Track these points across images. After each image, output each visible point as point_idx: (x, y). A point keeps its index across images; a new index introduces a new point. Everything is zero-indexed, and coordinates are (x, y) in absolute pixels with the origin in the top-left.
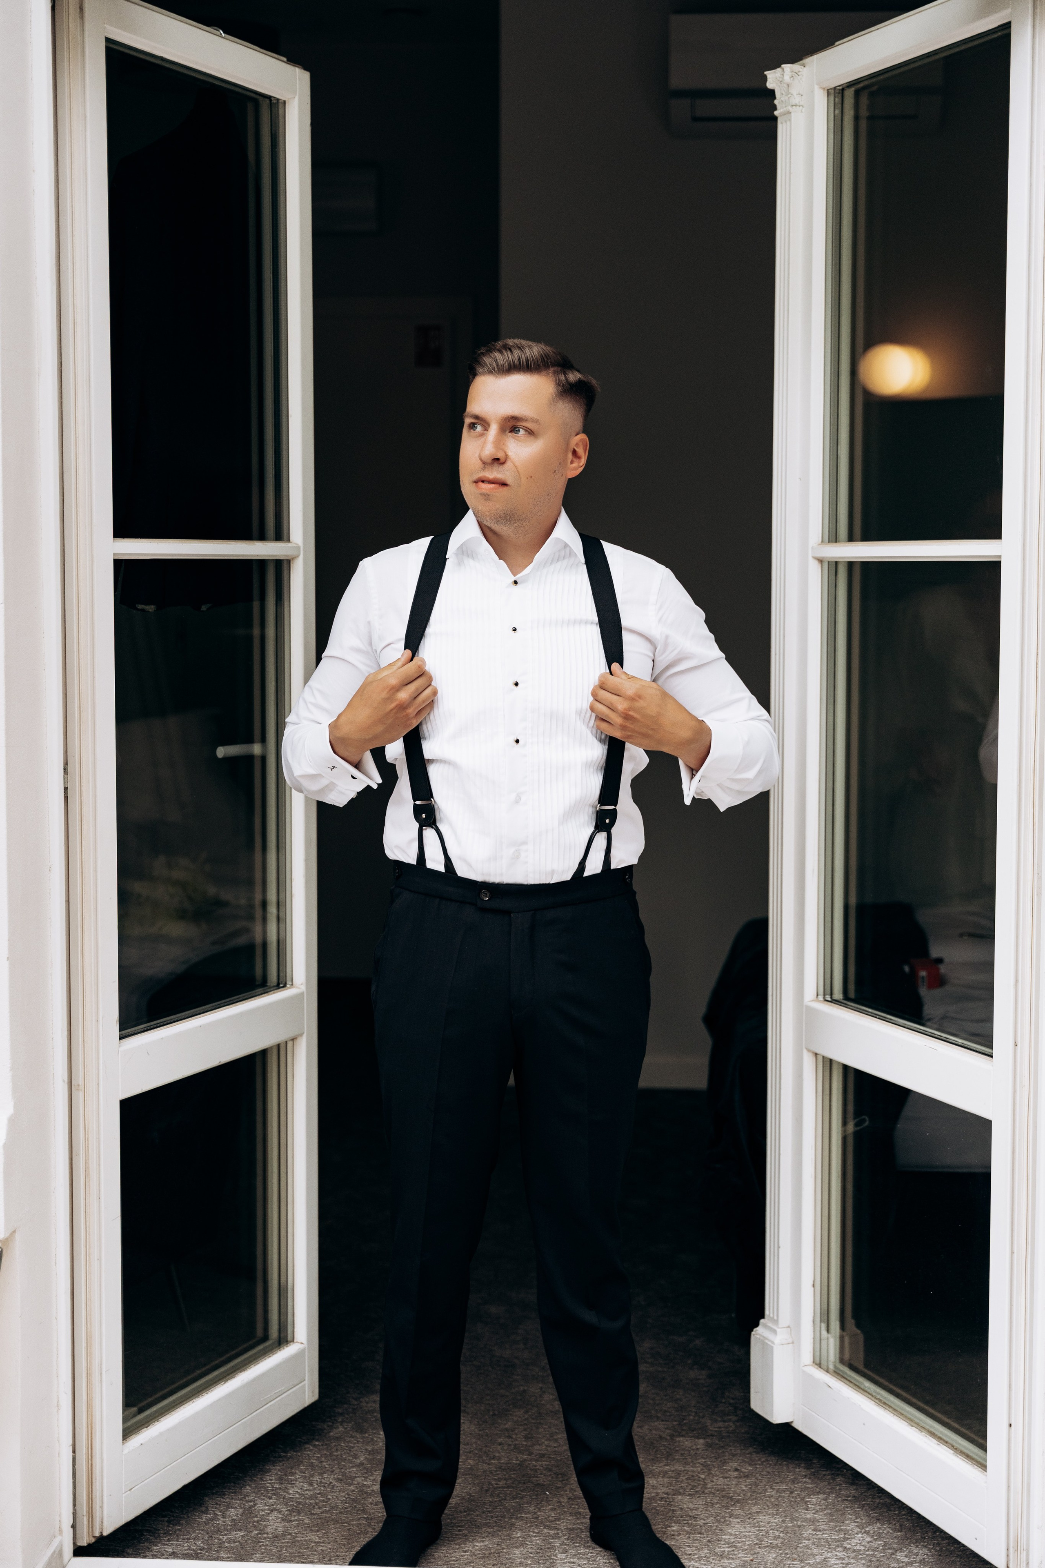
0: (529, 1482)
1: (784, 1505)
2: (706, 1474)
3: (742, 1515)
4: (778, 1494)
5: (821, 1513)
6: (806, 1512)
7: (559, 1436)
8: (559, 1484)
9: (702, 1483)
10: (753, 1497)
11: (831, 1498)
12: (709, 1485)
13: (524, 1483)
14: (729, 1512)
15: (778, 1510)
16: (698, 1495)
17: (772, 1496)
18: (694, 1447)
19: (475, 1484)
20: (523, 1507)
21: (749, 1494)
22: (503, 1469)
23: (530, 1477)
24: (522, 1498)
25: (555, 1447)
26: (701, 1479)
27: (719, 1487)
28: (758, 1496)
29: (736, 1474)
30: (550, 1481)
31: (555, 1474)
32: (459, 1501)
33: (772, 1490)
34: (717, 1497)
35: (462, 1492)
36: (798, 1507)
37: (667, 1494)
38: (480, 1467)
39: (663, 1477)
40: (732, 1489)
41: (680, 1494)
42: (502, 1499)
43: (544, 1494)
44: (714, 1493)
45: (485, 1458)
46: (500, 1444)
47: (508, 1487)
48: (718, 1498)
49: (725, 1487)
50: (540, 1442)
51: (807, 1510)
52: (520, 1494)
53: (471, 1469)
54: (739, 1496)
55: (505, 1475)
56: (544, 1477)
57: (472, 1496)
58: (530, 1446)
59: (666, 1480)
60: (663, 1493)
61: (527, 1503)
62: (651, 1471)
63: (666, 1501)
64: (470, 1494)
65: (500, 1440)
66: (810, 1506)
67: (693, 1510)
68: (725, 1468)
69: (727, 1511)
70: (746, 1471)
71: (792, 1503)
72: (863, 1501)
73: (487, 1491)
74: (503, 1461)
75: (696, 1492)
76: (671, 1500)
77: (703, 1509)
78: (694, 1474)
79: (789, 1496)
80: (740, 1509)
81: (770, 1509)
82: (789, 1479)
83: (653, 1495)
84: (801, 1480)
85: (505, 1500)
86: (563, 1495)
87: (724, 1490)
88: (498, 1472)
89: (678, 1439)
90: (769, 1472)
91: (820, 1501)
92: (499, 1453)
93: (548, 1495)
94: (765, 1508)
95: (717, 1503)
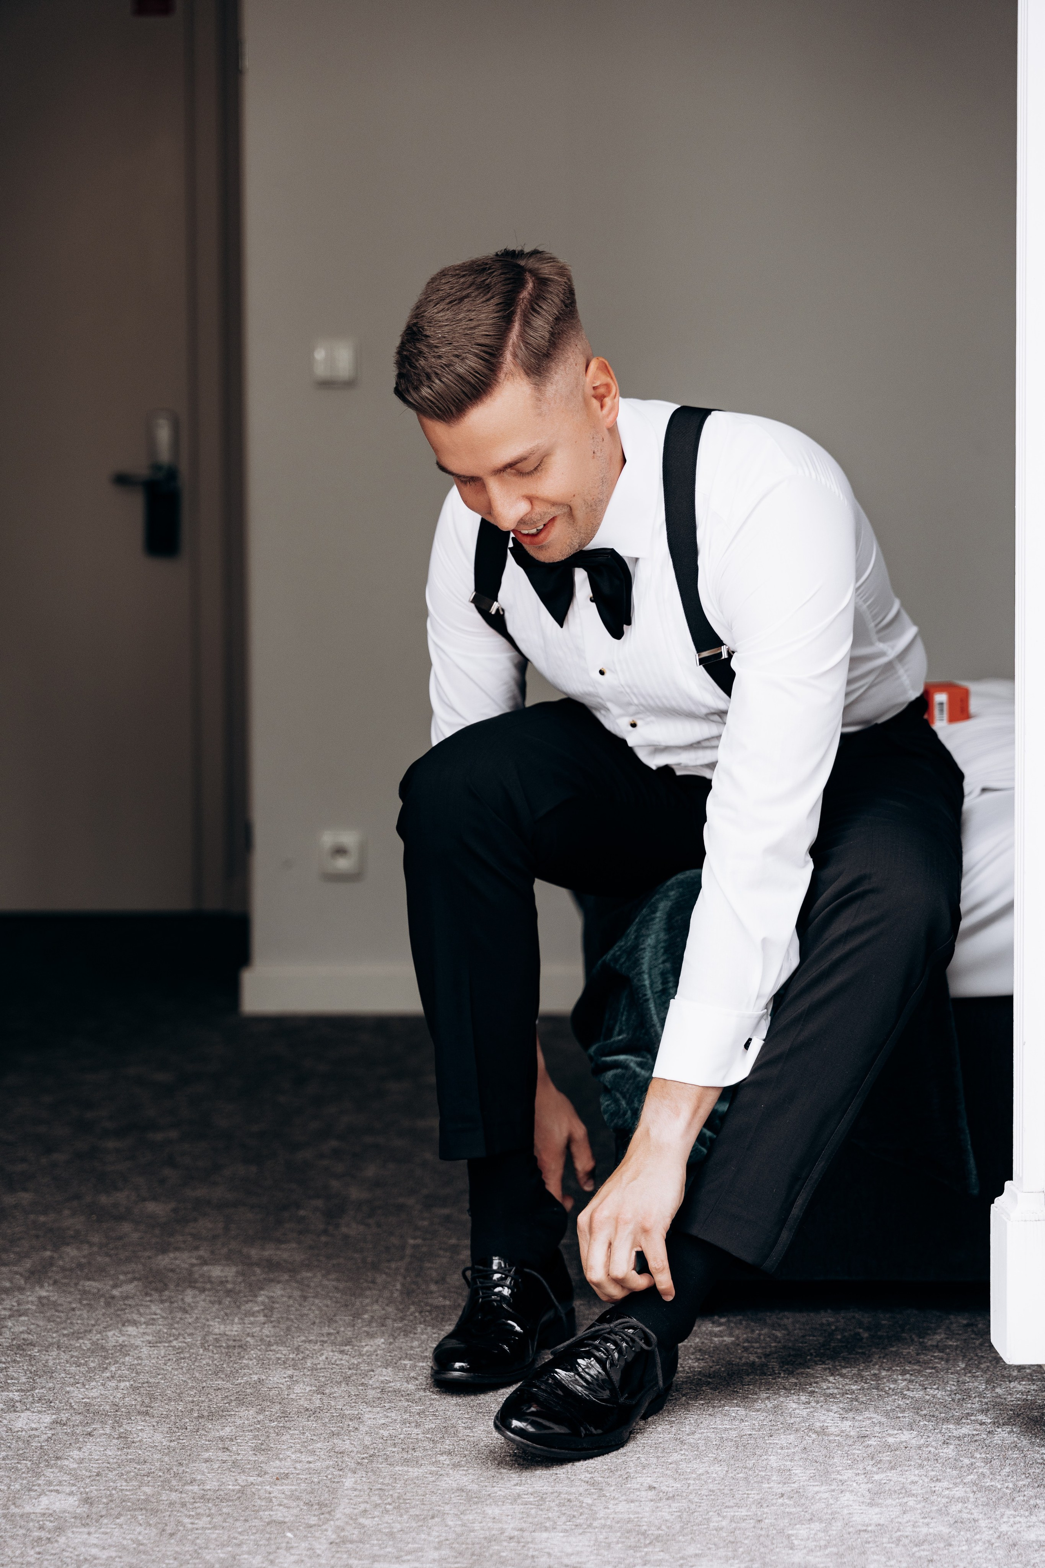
0: (255, 1518)
1: (746, 1542)
2: (595, 1497)
3: (667, 1561)
4: (734, 1525)
5: (819, 1554)
6: (791, 1551)
7: (319, 1445)
8: (313, 1520)
9: (586, 1511)
10: (686, 1531)
11: (834, 1528)
12: (601, 1514)
13: (246, 1520)
14: (642, 1558)
15: (736, 1550)
16: (581, 1531)
17: (721, 1529)
19: (150, 1525)
20: (239, 1560)
21: (678, 1527)
22: (209, 1500)
23: (258, 1511)
24: (239, 1545)
25: (310, 1462)
26: (584, 1505)
27: (621, 1516)
28: (695, 1528)
29: (651, 1494)
30: (297, 1516)
31: (306, 1504)
32: (114, 1554)
33: (720, 1519)
34: (616, 1531)
35: (124, 1538)
36: (773, 1544)
37: (521, 1530)
38: (164, 1497)
39: (511, 1504)
40: (646, 1519)
41: (546, 1529)
42: (200, 1548)
43: (282, 1537)
44: (611, 1527)
45: (174, 1483)
46: (206, 1461)
47: (214, 1527)
48: (619, 1534)
49: (632, 1516)
50: (281, 1456)
51: (792, 1549)
52: (236, 1538)
53: (147, 1501)
54: (659, 1528)
55: (210, 1510)
56: (286, 1510)
57: (142, 1544)
58: (262, 1462)
59: (518, 1508)
60: (512, 1529)
61: (249, 1553)
62: (489, 1495)
63: (519, 1542)
64: (139, 1541)
65: (206, 1455)
66: (796, 1542)
67: (572, 1554)
68: (629, 1486)
69: (638, 1555)
70: (670, 1489)
71: (762, 1539)
72: (896, 1532)
73: (172, 1535)
74: (208, 1487)
75: (577, 1526)
76: (530, 1540)
77: (591, 1552)
78: (572, 1497)
79: (754, 1527)
80: (662, 1551)
81: (721, 1550)
82: (751, 1500)
83: (494, 1532)
84: (774, 1501)
85: (206, 1548)
86: (319, 1538)
87: (629, 1521)
88: (197, 1505)
90: (713, 1491)
91: (816, 1534)
92: (203, 1474)
93: (290, 1539)
94: (710, 1549)
95: (618, 1543)
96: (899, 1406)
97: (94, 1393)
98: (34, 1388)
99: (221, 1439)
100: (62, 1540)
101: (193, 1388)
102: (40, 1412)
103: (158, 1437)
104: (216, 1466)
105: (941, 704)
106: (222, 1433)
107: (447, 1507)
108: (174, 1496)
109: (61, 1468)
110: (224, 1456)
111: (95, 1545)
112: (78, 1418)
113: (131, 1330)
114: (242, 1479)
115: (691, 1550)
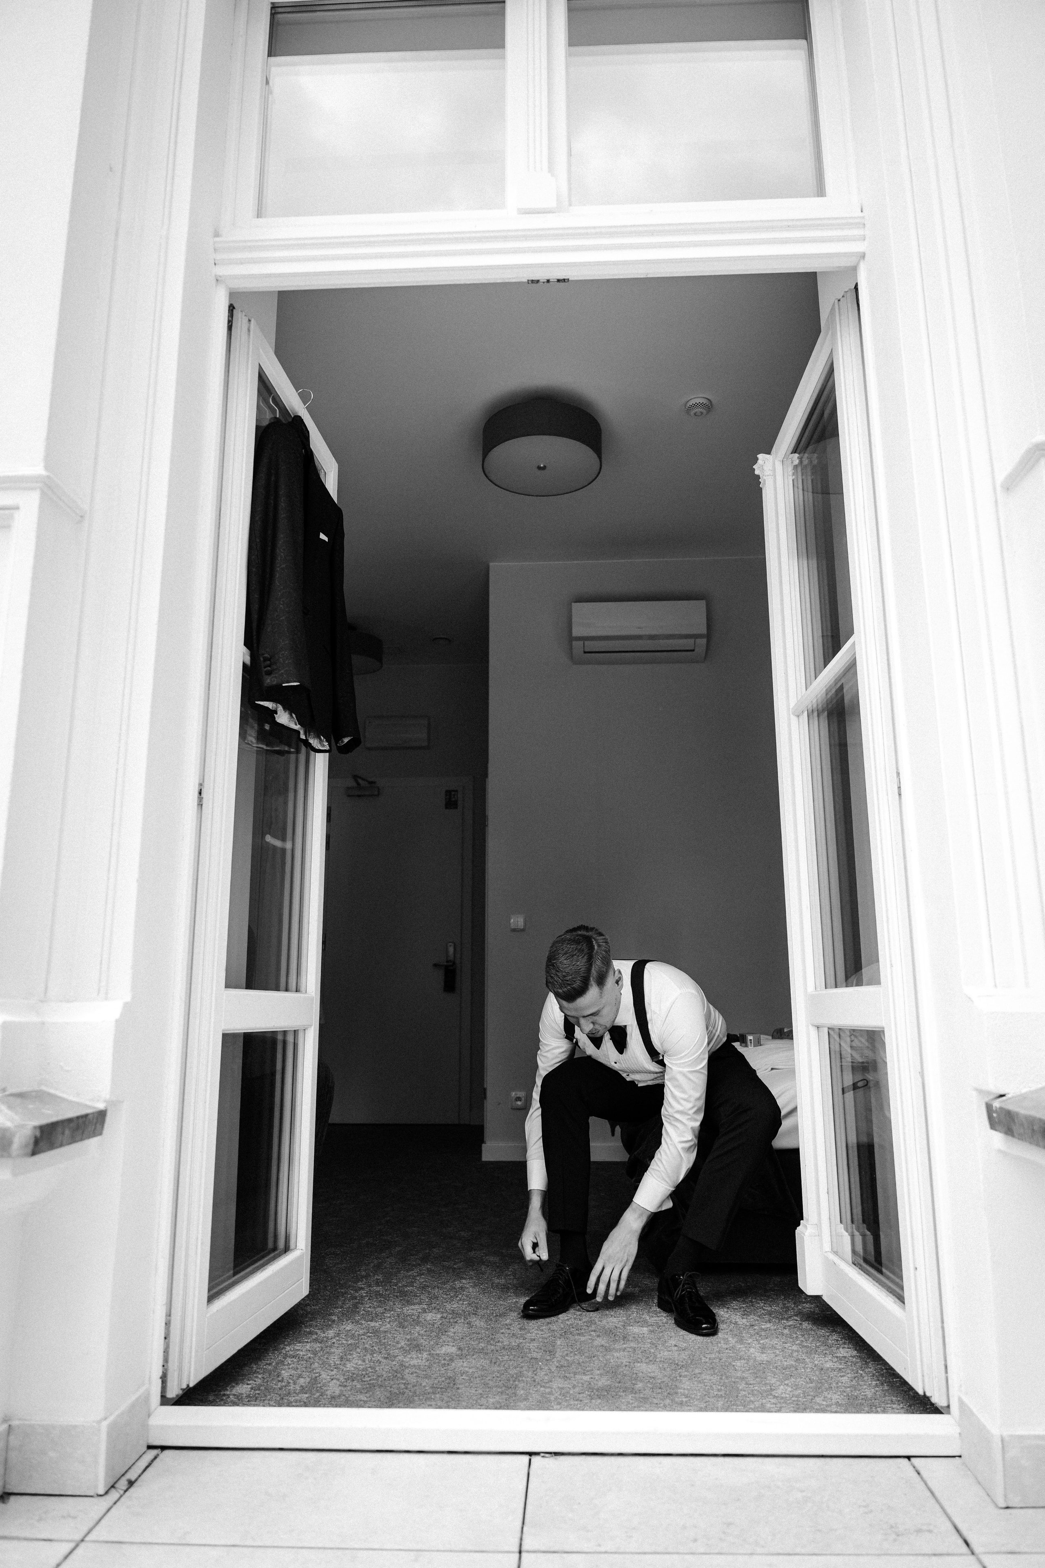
0: (526, 1357)
7: (544, 1327)
8: (548, 1358)
12: (659, 1356)
13: (522, 1358)
18: (641, 1332)
19: (486, 1359)
21: (690, 1362)
22: (506, 1349)
23: (526, 1354)
24: (522, 1367)
29: (676, 1348)
30: (542, 1356)
32: (474, 1371)
35: (477, 1364)
38: (489, 1348)
45: (492, 1342)
46: (502, 1333)
47: (511, 1360)
52: (520, 1365)
53: (483, 1349)
55: (508, 1353)
56: (537, 1353)
59: (626, 1353)
64: (483, 1365)
65: (502, 1331)
73: (495, 1363)
74: (505, 1344)
78: (646, 1349)
86: (552, 1365)
88: (502, 1351)
89: (628, 1328)
92: (502, 1339)
93: (541, 1365)
96: (763, 1313)
97: (455, 1306)
98: (432, 1304)
99: (506, 1324)
100: (453, 1364)
101: (491, 1304)
102: (435, 1313)
103: (482, 1324)
104: (507, 1335)
105: (751, 1040)
106: (506, 1322)
107: (599, 1353)
108: (493, 1347)
109: (448, 1335)
110: (509, 1331)
111: (466, 1367)
112: (450, 1316)
113: (464, 1281)
114: (517, 1341)
115: (697, 1371)
